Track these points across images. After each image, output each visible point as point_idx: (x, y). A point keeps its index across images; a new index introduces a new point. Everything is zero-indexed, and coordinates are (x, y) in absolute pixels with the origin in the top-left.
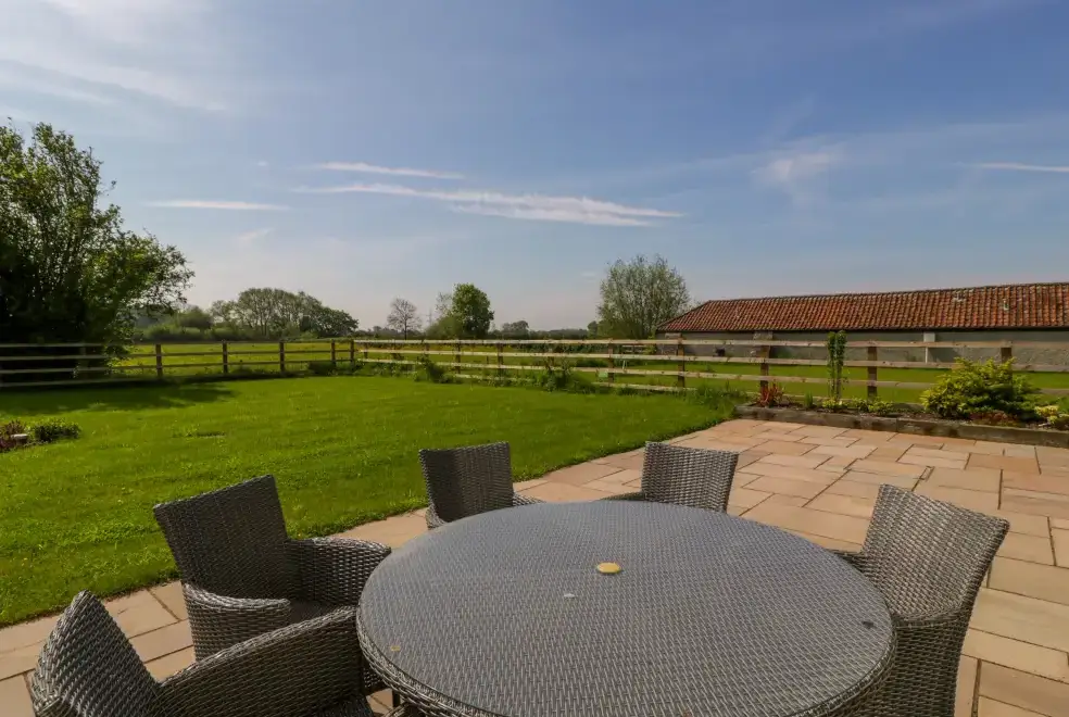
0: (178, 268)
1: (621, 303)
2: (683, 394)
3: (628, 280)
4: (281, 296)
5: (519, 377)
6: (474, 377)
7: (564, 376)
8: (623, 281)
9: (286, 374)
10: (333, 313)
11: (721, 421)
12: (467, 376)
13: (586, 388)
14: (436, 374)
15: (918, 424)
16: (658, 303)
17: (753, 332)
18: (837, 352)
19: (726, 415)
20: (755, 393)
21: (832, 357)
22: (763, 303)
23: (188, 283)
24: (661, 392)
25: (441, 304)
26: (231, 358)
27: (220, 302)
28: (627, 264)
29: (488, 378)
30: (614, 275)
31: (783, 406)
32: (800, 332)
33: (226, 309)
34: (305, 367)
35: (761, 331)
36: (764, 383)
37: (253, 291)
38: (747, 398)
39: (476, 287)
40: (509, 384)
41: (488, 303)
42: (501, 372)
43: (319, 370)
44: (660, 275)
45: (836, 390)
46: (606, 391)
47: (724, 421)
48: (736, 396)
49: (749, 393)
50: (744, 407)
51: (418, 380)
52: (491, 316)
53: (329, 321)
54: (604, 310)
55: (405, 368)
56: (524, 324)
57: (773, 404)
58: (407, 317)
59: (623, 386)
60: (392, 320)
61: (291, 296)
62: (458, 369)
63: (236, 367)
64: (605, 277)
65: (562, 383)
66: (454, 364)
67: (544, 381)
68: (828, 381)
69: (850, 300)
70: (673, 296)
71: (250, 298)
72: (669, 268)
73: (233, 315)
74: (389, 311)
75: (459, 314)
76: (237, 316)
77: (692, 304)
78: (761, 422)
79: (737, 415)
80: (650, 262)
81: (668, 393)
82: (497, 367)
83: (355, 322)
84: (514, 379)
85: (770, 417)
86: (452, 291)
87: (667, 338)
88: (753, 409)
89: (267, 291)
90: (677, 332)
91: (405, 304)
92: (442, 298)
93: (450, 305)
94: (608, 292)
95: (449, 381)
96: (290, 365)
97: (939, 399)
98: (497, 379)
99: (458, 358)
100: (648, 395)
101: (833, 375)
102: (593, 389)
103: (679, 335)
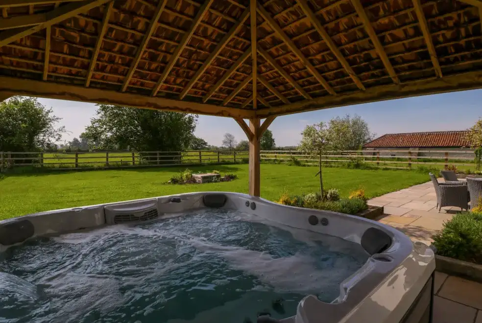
2: (411, 170)
5: (335, 164)
7: (358, 164)
9: (236, 163)
10: (198, 139)
17: (409, 147)
18: (479, 155)
24: (402, 169)
28: (341, 118)
32: (432, 147)
35: (413, 147)
36: (446, 166)
43: (245, 161)
45: (478, 168)
51: (290, 165)
53: (196, 143)
58: (231, 141)
60: (225, 142)
68: (475, 165)
70: (363, 131)
72: (362, 120)
74: (223, 138)
80: (352, 117)
81: (404, 169)
83: (206, 143)
90: (372, 147)
91: (230, 136)
96: (237, 160)
100: (396, 170)
101: (477, 163)
102: (371, 169)
103: (373, 149)
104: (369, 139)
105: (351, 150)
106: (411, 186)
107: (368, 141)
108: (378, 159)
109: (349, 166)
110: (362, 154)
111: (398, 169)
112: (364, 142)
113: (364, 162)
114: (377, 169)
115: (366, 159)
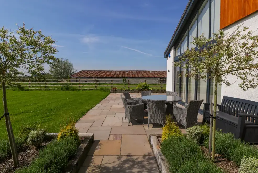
2: (97, 90)
6: (36, 88)
12: (34, 88)
13: (74, 90)
14: (22, 88)
15: (137, 92)
17: (93, 77)
20: (111, 88)
24: (92, 90)
29: (42, 89)
31: (117, 90)
35: (94, 77)
40: (49, 90)
42: (46, 87)
44: (67, 63)
45: (125, 87)
48: (108, 89)
62: (30, 87)
65: (67, 89)
66: (28, 85)
69: (111, 72)
70: (70, 68)
79: (110, 92)
80: (64, 60)
87: (73, 78)
88: (113, 91)
95: (27, 90)
97: (139, 88)
98: (45, 89)
102: (76, 90)
103: (76, 78)
104: (73, 72)
105: (64, 78)
106: (101, 101)
107: (73, 74)
108: (80, 84)
109: (62, 89)
110: (70, 81)
111: (90, 90)
112: (71, 74)
113: (71, 85)
114: (79, 90)
115: (73, 84)
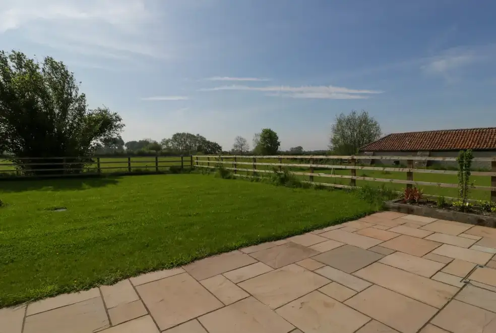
0: (118, 123)
1: (343, 136)
2: (354, 190)
3: (347, 124)
4: (190, 136)
5: (263, 176)
6: (242, 175)
7: (285, 177)
8: (344, 124)
9: (158, 172)
11: (371, 212)
12: (239, 175)
13: (296, 184)
14: (225, 174)
16: (363, 136)
17: (416, 151)
18: (466, 166)
19: (377, 208)
20: (401, 192)
21: (462, 168)
22: (424, 135)
23: (122, 129)
24: (341, 189)
25: (255, 139)
26: (132, 164)
27: (165, 139)
28: (347, 116)
29: (249, 176)
30: (340, 122)
31: (420, 203)
32: (447, 151)
33: (167, 142)
34: (168, 169)
35: (422, 151)
36: (409, 186)
37: (178, 134)
38: (396, 195)
39: (271, 130)
40: (257, 180)
41: (277, 138)
42: (255, 173)
43: (175, 170)
44: (364, 120)
45: (465, 193)
46: (307, 186)
47: (374, 212)
48: (392, 196)
49: (398, 192)
50: (391, 203)
51: (216, 177)
52: (279, 144)
53: (209, 147)
54: (334, 141)
55: (213, 170)
56: (300, 148)
57: (413, 202)
58: (242, 145)
59: (318, 184)
60: (236, 146)
61: (193, 136)
62: (235, 171)
63: (135, 169)
64: (335, 123)
65: (283, 181)
66: (234, 169)
67: (275, 179)
68: (457, 186)
70: (372, 132)
71: (177, 137)
72: (370, 116)
73: (170, 145)
75: (263, 143)
76: (171, 145)
77: (382, 136)
78: (403, 214)
79: (386, 209)
80: (359, 114)
82: (253, 170)
83: (221, 147)
84: (261, 178)
85: (410, 211)
86: (260, 132)
88: (397, 205)
89: (184, 134)
90: (371, 151)
91: (241, 139)
92: (256, 135)
93: (259, 139)
94: (336, 131)
95: (229, 178)
96: (161, 168)
98: (253, 177)
99: (236, 165)
100: (332, 190)
101: (462, 182)
102: (300, 185)
